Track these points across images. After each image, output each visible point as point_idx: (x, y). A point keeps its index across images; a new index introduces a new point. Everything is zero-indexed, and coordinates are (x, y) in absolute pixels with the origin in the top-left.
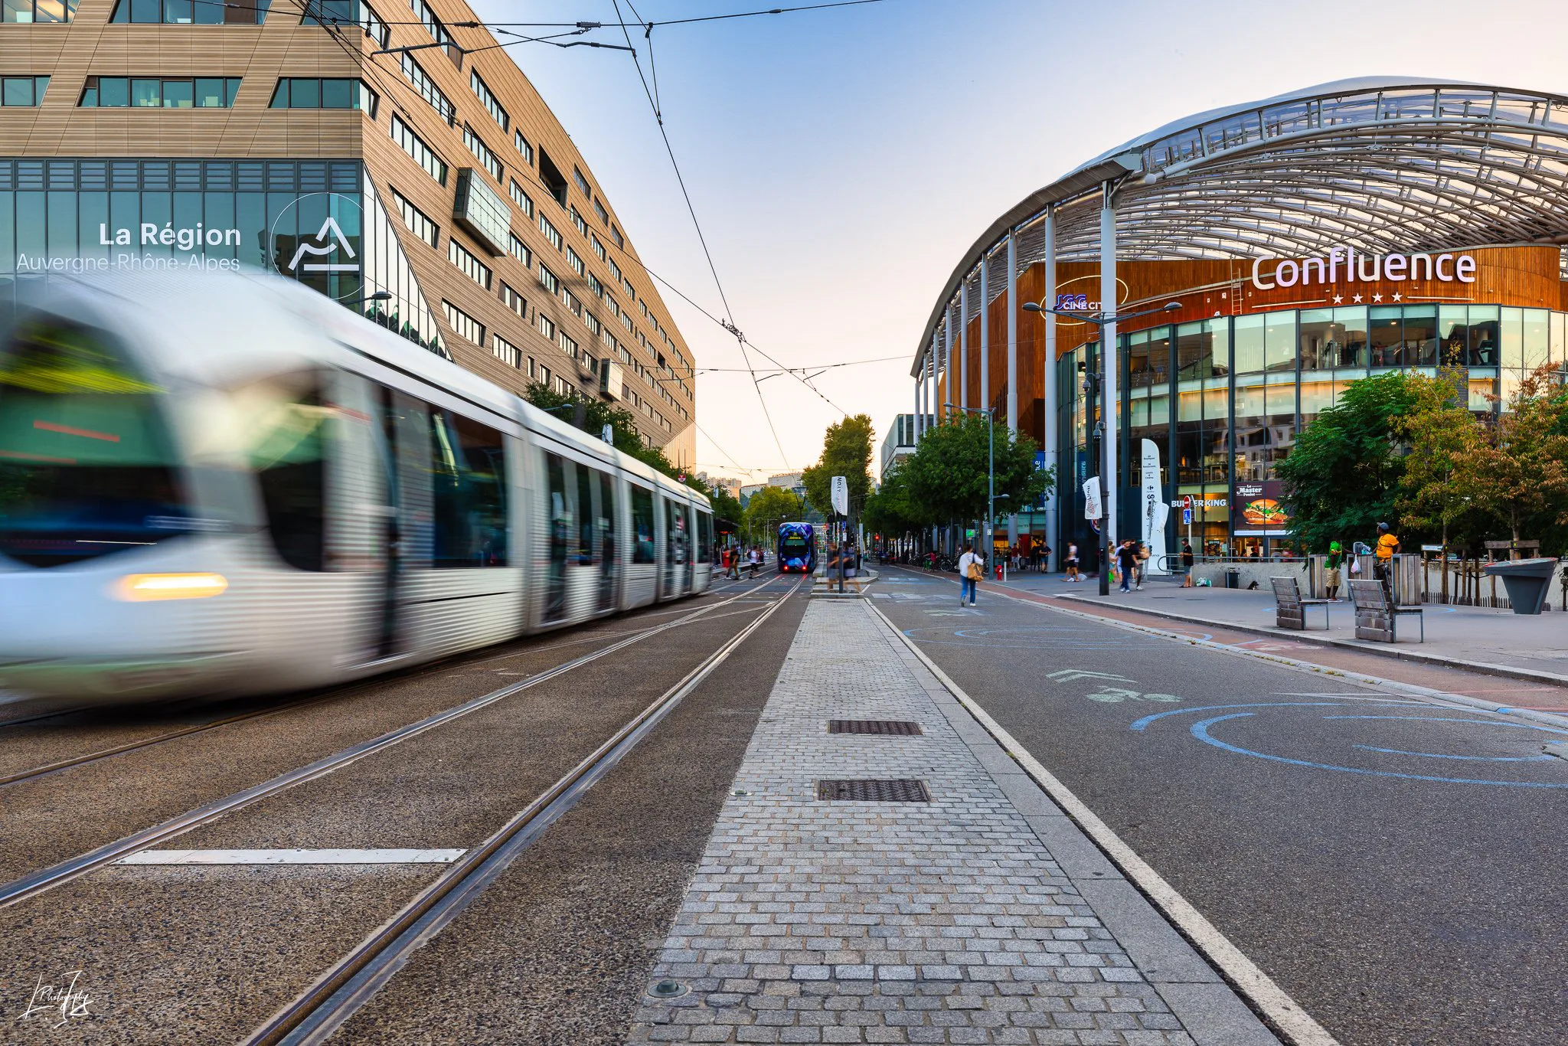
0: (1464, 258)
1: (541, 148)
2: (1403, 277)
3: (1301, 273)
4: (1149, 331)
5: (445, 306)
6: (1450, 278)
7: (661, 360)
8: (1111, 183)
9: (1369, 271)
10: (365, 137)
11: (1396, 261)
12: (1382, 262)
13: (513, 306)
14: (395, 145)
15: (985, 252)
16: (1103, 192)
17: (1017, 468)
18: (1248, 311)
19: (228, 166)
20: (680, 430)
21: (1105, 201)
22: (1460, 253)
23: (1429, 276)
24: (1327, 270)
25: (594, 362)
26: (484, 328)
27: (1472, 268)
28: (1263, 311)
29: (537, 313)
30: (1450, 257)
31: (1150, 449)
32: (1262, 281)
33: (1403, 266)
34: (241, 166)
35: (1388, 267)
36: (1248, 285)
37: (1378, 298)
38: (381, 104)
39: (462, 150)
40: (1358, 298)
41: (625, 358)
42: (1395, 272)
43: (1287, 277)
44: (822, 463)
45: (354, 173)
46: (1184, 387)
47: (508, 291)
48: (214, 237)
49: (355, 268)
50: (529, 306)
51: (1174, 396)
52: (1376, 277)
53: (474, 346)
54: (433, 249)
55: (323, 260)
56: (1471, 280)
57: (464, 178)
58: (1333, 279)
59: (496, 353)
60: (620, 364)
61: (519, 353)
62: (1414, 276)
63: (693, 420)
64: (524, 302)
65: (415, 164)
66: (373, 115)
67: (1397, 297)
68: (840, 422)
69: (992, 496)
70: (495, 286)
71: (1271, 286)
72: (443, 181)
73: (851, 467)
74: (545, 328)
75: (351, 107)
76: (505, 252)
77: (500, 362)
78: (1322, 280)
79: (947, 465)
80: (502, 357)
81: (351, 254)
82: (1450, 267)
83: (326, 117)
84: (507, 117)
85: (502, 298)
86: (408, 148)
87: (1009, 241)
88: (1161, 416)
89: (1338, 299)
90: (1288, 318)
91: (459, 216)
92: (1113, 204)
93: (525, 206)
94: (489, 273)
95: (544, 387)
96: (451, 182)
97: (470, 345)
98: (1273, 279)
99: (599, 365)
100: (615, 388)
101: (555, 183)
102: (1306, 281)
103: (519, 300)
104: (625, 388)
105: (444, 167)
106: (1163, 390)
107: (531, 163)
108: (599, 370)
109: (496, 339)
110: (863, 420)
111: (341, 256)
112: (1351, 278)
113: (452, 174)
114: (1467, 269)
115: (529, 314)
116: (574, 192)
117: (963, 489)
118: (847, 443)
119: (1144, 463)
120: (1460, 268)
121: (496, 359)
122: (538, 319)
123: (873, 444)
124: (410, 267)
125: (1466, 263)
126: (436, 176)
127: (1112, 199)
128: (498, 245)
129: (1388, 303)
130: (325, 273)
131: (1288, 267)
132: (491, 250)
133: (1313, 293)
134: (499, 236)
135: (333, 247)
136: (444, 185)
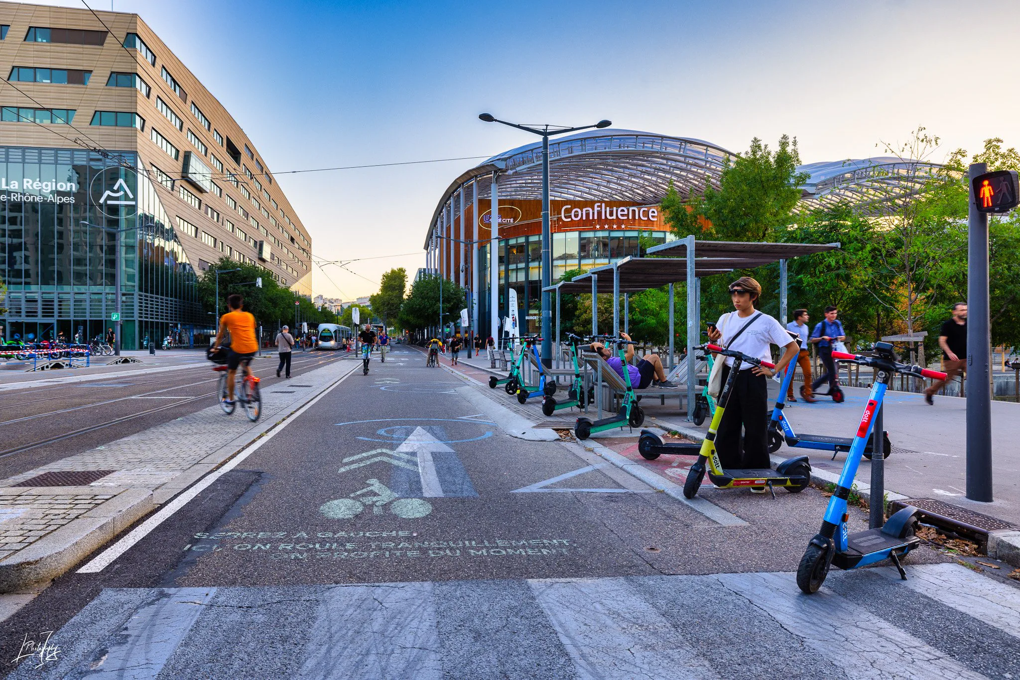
0: (652, 210)
1: (228, 138)
2: (626, 218)
3: (582, 214)
4: (517, 238)
5: (178, 219)
6: (646, 219)
7: (292, 240)
8: (496, 172)
9: (611, 215)
10: (138, 140)
11: (623, 211)
12: (617, 211)
13: (212, 217)
14: (153, 143)
15: (453, 193)
16: (492, 175)
17: (455, 301)
18: (560, 231)
19: (69, 152)
20: (303, 275)
21: (493, 180)
22: (651, 208)
23: (637, 218)
24: (593, 213)
25: (255, 242)
26: (197, 228)
27: (656, 214)
28: (565, 231)
29: (225, 219)
30: (646, 209)
31: (513, 293)
32: (566, 217)
33: (626, 213)
34: (75, 153)
35: (619, 213)
36: (560, 219)
37: (615, 226)
38: (146, 124)
39: (186, 142)
40: (606, 227)
41: (272, 239)
42: (622, 215)
43: (576, 216)
44: (380, 293)
45: (132, 158)
46: (531, 265)
47: (209, 209)
48: (61, 186)
49: (133, 203)
50: (221, 216)
51: (527, 269)
52: (614, 217)
53: (193, 238)
54: (171, 192)
55: (117, 199)
56: (655, 219)
57: (187, 156)
58: (596, 218)
59: (203, 241)
60: (269, 243)
61: (215, 240)
62: (630, 218)
63: (311, 269)
64: (218, 214)
65: (163, 151)
66: (142, 129)
67: (623, 226)
68: (389, 271)
69: (441, 314)
70: (203, 207)
71: (570, 220)
72: (177, 158)
73: (394, 295)
74: (229, 227)
75: (131, 126)
76: (208, 191)
77: (206, 245)
78: (591, 218)
79: (422, 298)
80: (206, 242)
81: (131, 196)
82: (646, 213)
83: (119, 131)
84: (209, 124)
85: (207, 213)
86: (159, 144)
87: (460, 190)
88: (521, 277)
89: (598, 227)
90: (576, 235)
91: (184, 175)
92: (497, 181)
93: (219, 167)
94: (200, 201)
95: (227, 259)
96: (181, 158)
97: (190, 237)
98: (570, 217)
99: (258, 244)
100: (266, 255)
101: (235, 154)
102: (584, 218)
103: (215, 214)
104: (272, 255)
105: (177, 151)
106: (522, 265)
107: (222, 145)
108: (258, 246)
109: (203, 233)
110: (402, 270)
111: (126, 197)
112: (603, 217)
113: (181, 154)
114: (653, 214)
115: (220, 220)
116: (244, 157)
117: (429, 310)
118: (393, 282)
119: (510, 299)
120: (650, 214)
121: (204, 244)
122: (226, 222)
123: (407, 283)
124: (160, 201)
125: (653, 212)
126: (173, 156)
127: (496, 179)
128: (204, 188)
129: (619, 229)
130: (118, 205)
131: (577, 211)
132: (201, 190)
133: (586, 224)
134: (206, 184)
135: (122, 193)
136: (177, 160)
